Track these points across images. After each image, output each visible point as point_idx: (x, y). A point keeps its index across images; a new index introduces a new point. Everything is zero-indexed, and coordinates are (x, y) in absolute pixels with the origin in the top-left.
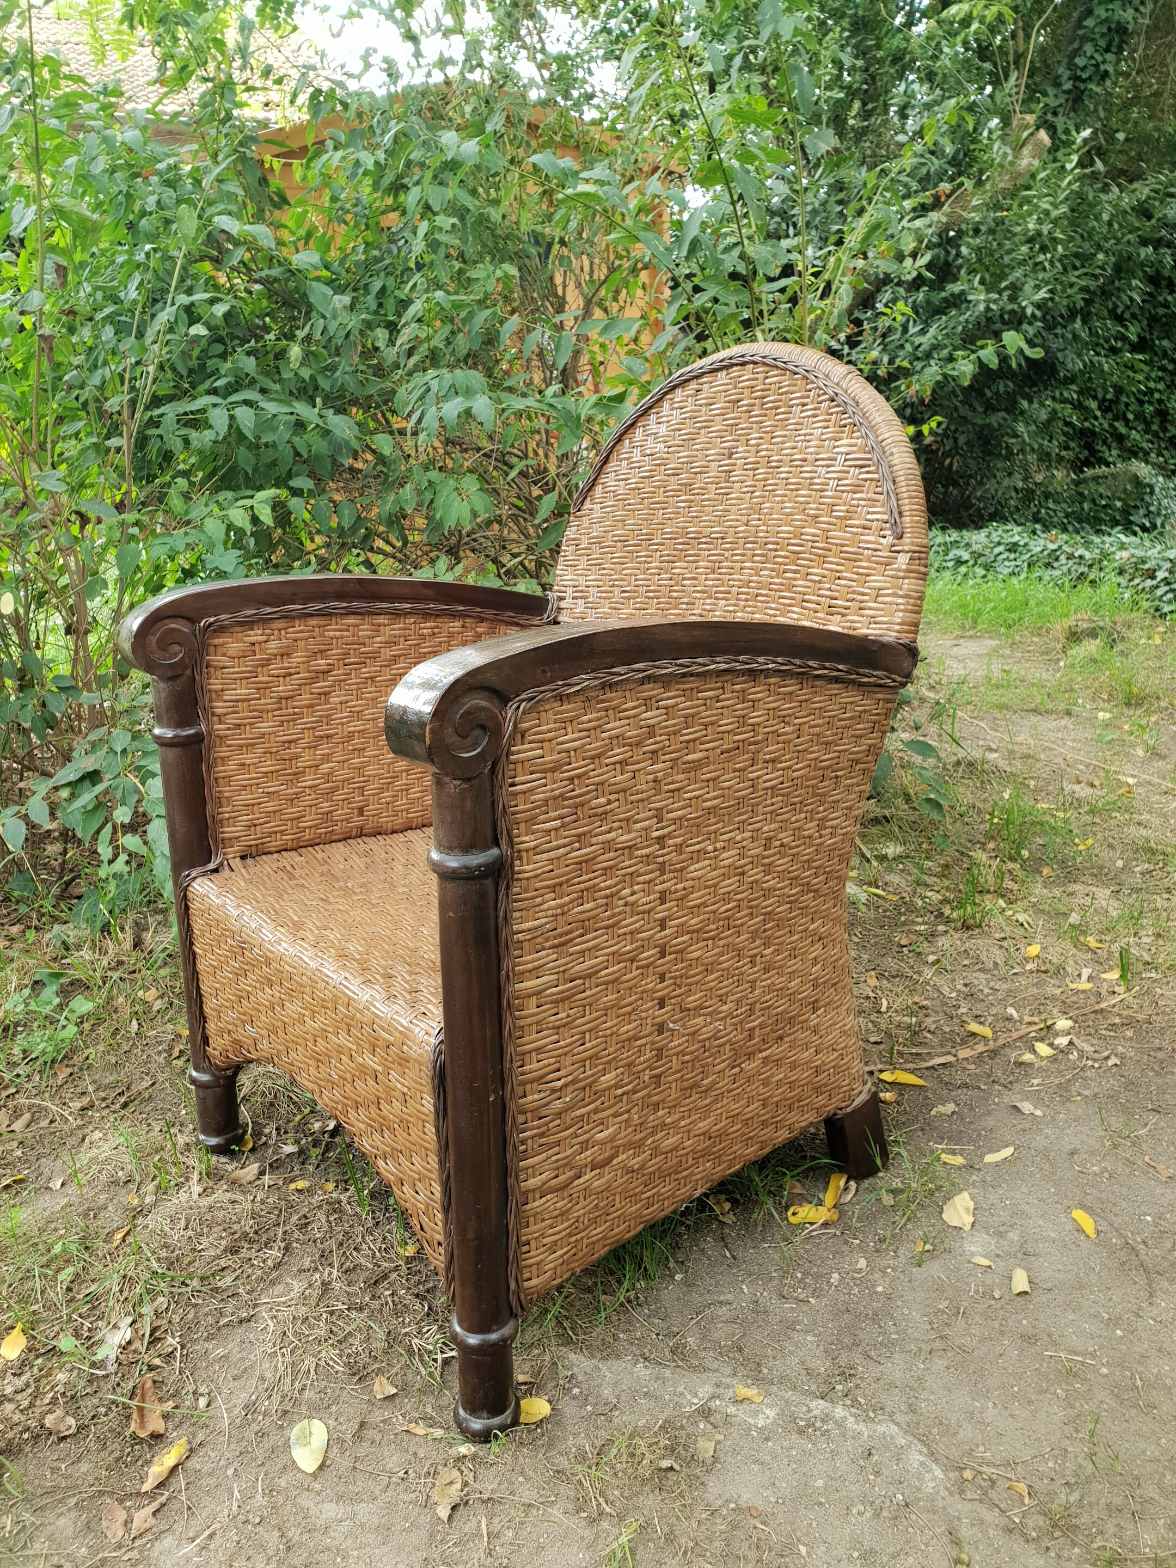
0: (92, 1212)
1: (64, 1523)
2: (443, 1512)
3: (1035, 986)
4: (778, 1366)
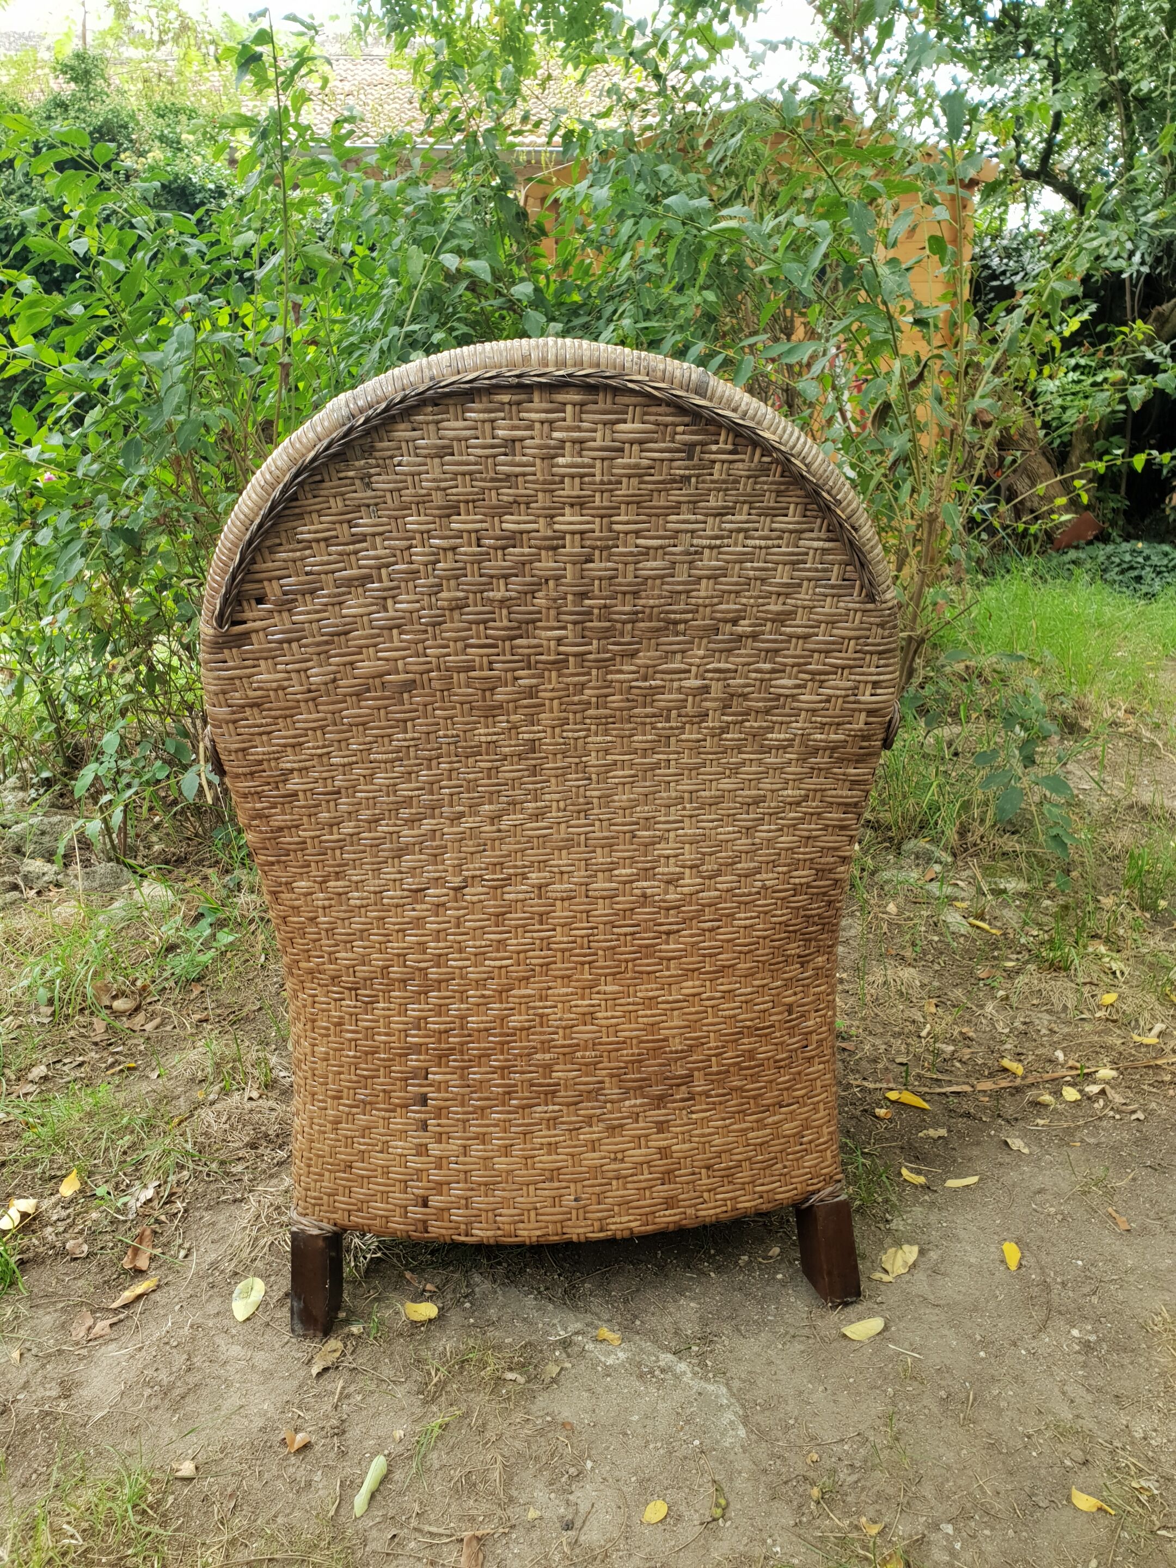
0: (166, 1099)
1: (47, 1319)
2: (315, 1370)
3: (1099, 1033)
4: (652, 1321)
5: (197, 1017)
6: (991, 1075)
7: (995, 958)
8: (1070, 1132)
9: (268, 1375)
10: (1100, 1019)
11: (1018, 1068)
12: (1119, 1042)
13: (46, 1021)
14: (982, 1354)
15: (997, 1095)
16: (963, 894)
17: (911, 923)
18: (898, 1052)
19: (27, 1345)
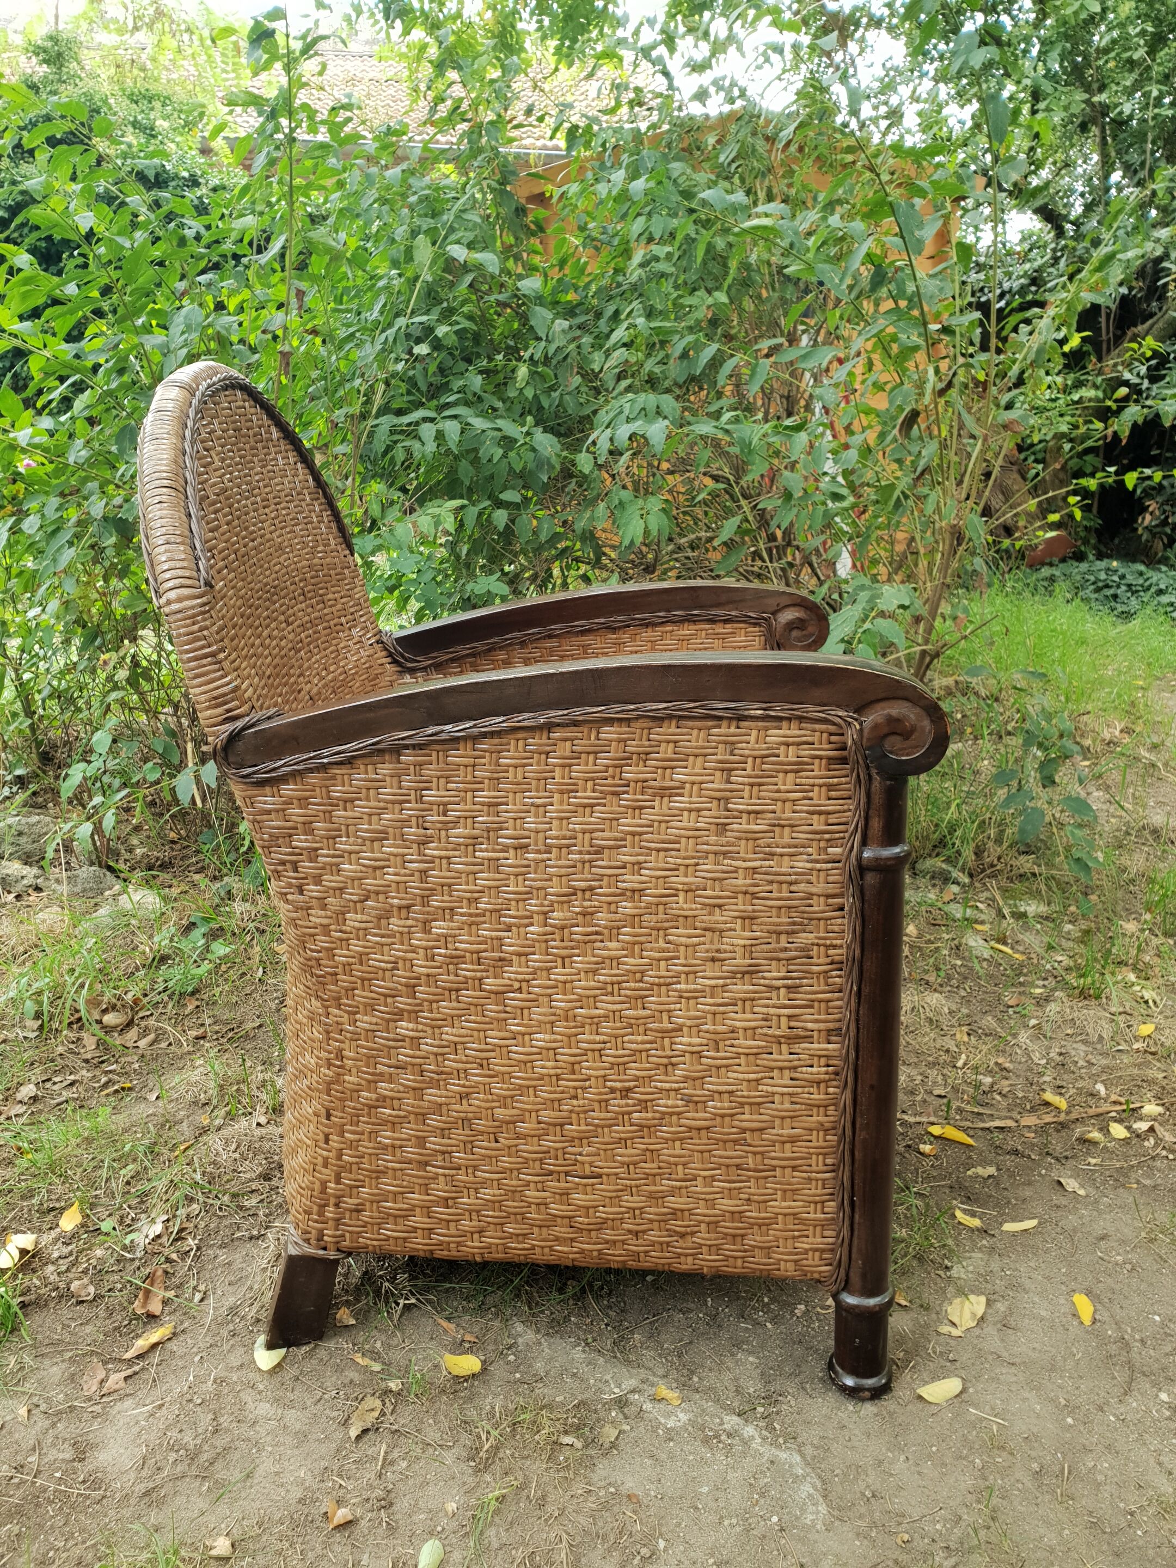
0: (169, 1123)
1: (55, 1371)
2: (353, 1433)
3: (1139, 1066)
4: (711, 1379)
5: (194, 1033)
6: (1033, 1110)
7: (1021, 984)
8: (1124, 1172)
9: (302, 1437)
10: (1138, 1051)
11: (1062, 1103)
12: (1161, 1075)
13: (32, 1035)
14: (1069, 1420)
15: (1042, 1130)
16: (983, 917)
17: (932, 946)
18: (935, 1083)
19: (35, 1400)
